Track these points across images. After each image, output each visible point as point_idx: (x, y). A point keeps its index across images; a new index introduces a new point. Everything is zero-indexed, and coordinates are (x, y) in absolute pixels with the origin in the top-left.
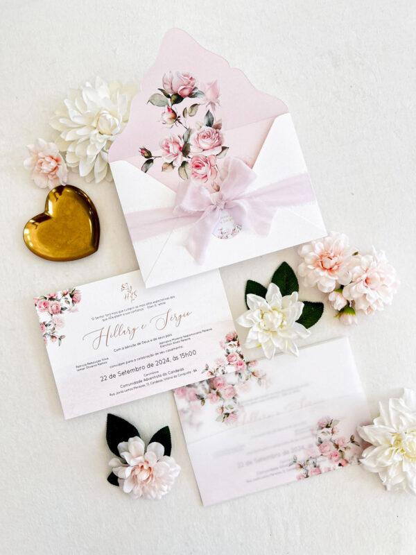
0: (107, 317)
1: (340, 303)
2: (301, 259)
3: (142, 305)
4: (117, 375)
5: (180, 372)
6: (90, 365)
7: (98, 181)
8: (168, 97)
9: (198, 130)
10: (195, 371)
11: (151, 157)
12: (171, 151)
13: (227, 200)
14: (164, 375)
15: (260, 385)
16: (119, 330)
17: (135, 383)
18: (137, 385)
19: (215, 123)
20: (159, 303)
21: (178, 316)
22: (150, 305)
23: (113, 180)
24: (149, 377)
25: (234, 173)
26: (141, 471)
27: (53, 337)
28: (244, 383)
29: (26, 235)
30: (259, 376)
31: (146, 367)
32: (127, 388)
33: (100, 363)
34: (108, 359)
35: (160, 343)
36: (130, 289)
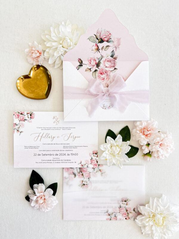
0: (44, 129)
1: (147, 151)
2: (135, 127)
3: (60, 128)
4: (41, 155)
5: (69, 161)
6: (31, 147)
7: (56, 67)
8: (97, 39)
9: (106, 57)
10: (75, 162)
11: (82, 63)
12: (92, 63)
13: (110, 92)
14: (62, 160)
15: (102, 175)
16: (47, 136)
17: (48, 160)
18: (48, 162)
19: (114, 56)
20: (68, 129)
21: (74, 137)
22: (64, 129)
23: (62, 69)
24: (55, 159)
25: (117, 81)
26: (41, 199)
27: (18, 131)
28: (95, 173)
29: (18, 83)
30: (102, 172)
31: (55, 155)
32: (44, 161)
33: (35, 147)
34: (39, 147)
35: (64, 146)
36: (57, 119)
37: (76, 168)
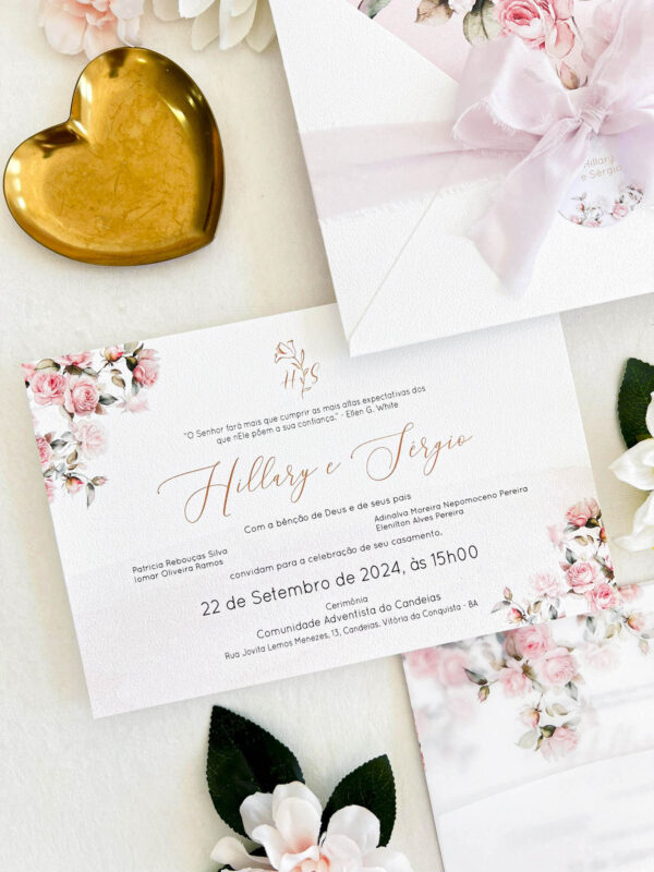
0: (231, 434)
3: (332, 408)
4: (250, 601)
5: (430, 606)
6: (175, 566)
10: (473, 604)
14: (384, 608)
15: (645, 651)
16: (263, 474)
17: (300, 626)
18: (303, 633)
20: (380, 403)
21: (430, 445)
22: (352, 408)
23: (274, 41)
24: (339, 612)
27: (70, 478)
28: (600, 645)
29: (12, 177)
30: (644, 630)
31: (333, 583)
32: (274, 639)
33: (201, 562)
34: (225, 552)
35: (377, 519)
36: (299, 357)
37: (482, 637)
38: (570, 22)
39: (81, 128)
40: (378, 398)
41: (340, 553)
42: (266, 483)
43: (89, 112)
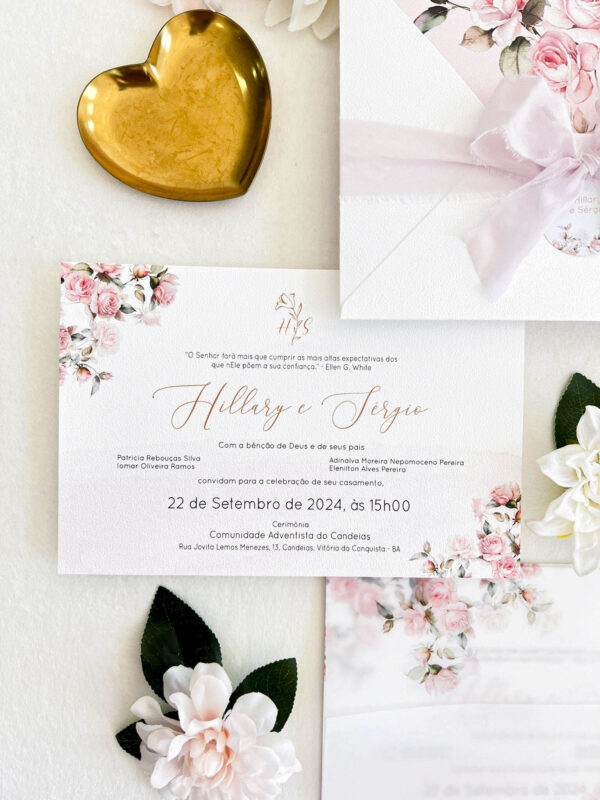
0: (225, 361)
3: (315, 358)
4: (210, 505)
5: (360, 543)
6: (153, 461)
10: (396, 549)
11: (445, 2)
12: (496, 3)
14: (321, 537)
16: (244, 400)
17: (248, 535)
18: (249, 542)
20: (356, 363)
21: (391, 408)
22: (332, 363)
23: (336, 33)
24: (283, 530)
27: (82, 368)
28: (495, 608)
29: (87, 101)
30: (535, 603)
31: (283, 505)
32: (224, 541)
33: (177, 463)
34: (199, 459)
35: (332, 460)
36: (297, 309)
37: (396, 579)
38: (592, 74)
39: (156, 73)
40: (355, 359)
41: (294, 482)
42: (246, 408)
43: (165, 59)
